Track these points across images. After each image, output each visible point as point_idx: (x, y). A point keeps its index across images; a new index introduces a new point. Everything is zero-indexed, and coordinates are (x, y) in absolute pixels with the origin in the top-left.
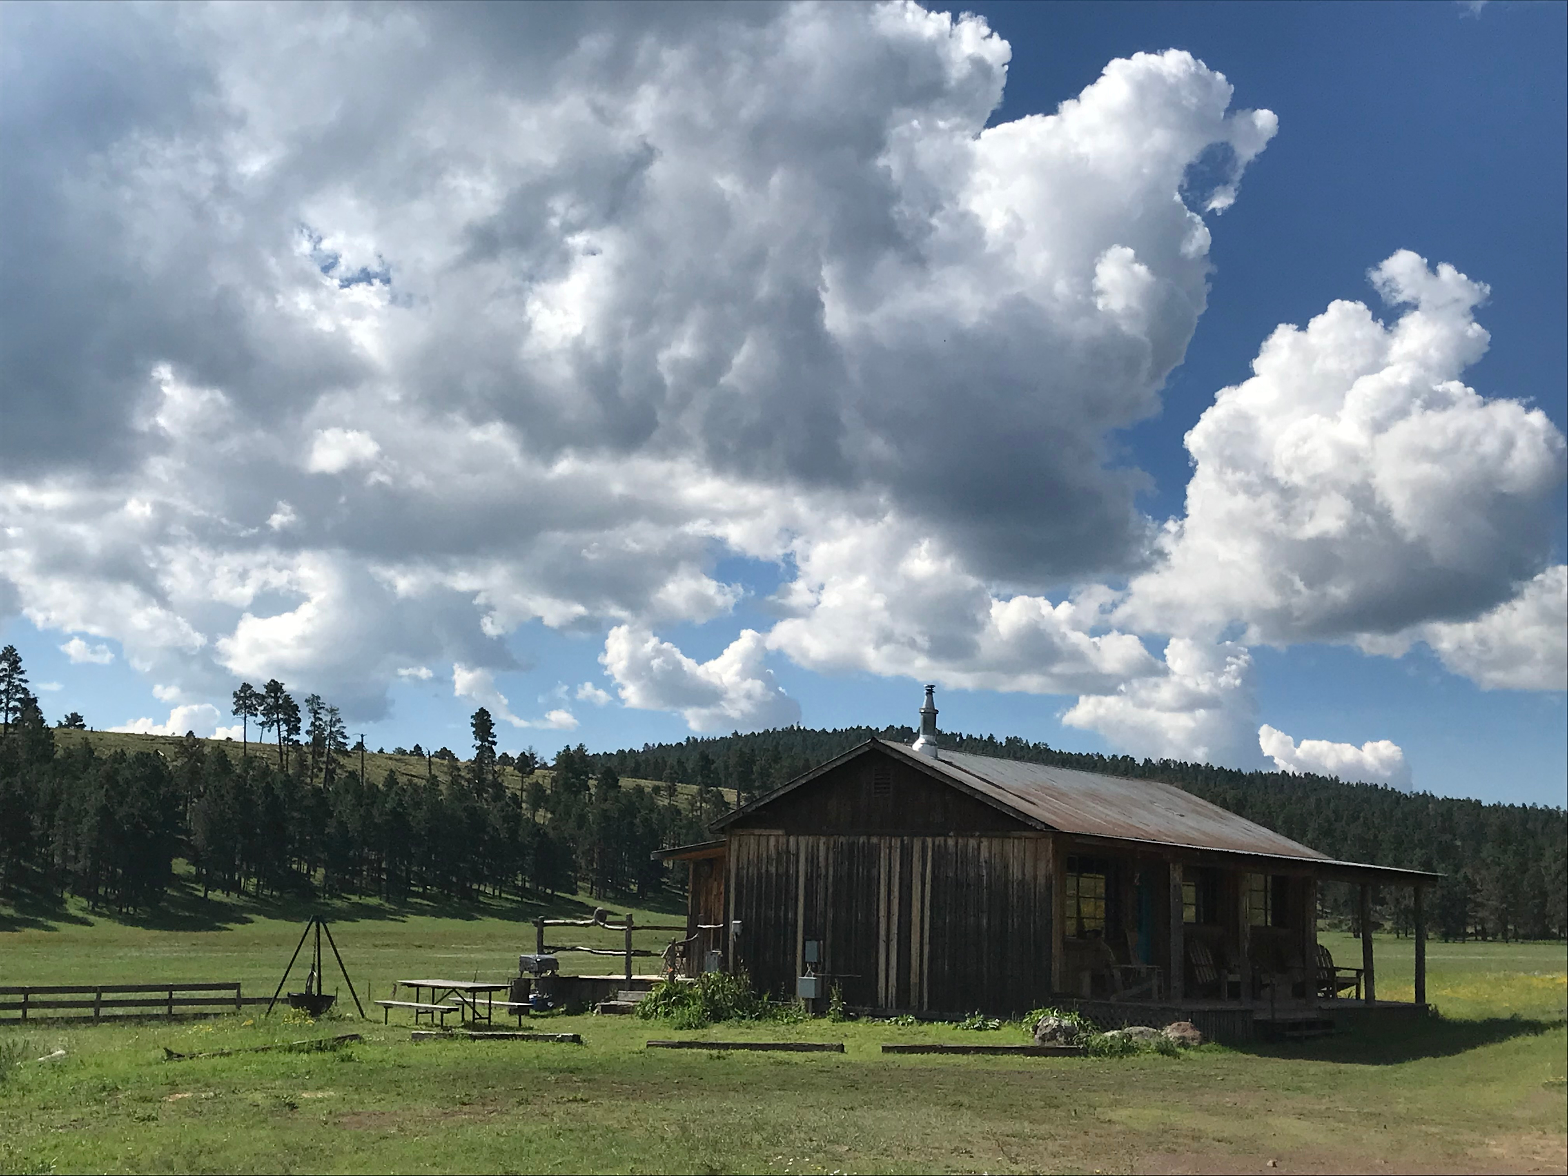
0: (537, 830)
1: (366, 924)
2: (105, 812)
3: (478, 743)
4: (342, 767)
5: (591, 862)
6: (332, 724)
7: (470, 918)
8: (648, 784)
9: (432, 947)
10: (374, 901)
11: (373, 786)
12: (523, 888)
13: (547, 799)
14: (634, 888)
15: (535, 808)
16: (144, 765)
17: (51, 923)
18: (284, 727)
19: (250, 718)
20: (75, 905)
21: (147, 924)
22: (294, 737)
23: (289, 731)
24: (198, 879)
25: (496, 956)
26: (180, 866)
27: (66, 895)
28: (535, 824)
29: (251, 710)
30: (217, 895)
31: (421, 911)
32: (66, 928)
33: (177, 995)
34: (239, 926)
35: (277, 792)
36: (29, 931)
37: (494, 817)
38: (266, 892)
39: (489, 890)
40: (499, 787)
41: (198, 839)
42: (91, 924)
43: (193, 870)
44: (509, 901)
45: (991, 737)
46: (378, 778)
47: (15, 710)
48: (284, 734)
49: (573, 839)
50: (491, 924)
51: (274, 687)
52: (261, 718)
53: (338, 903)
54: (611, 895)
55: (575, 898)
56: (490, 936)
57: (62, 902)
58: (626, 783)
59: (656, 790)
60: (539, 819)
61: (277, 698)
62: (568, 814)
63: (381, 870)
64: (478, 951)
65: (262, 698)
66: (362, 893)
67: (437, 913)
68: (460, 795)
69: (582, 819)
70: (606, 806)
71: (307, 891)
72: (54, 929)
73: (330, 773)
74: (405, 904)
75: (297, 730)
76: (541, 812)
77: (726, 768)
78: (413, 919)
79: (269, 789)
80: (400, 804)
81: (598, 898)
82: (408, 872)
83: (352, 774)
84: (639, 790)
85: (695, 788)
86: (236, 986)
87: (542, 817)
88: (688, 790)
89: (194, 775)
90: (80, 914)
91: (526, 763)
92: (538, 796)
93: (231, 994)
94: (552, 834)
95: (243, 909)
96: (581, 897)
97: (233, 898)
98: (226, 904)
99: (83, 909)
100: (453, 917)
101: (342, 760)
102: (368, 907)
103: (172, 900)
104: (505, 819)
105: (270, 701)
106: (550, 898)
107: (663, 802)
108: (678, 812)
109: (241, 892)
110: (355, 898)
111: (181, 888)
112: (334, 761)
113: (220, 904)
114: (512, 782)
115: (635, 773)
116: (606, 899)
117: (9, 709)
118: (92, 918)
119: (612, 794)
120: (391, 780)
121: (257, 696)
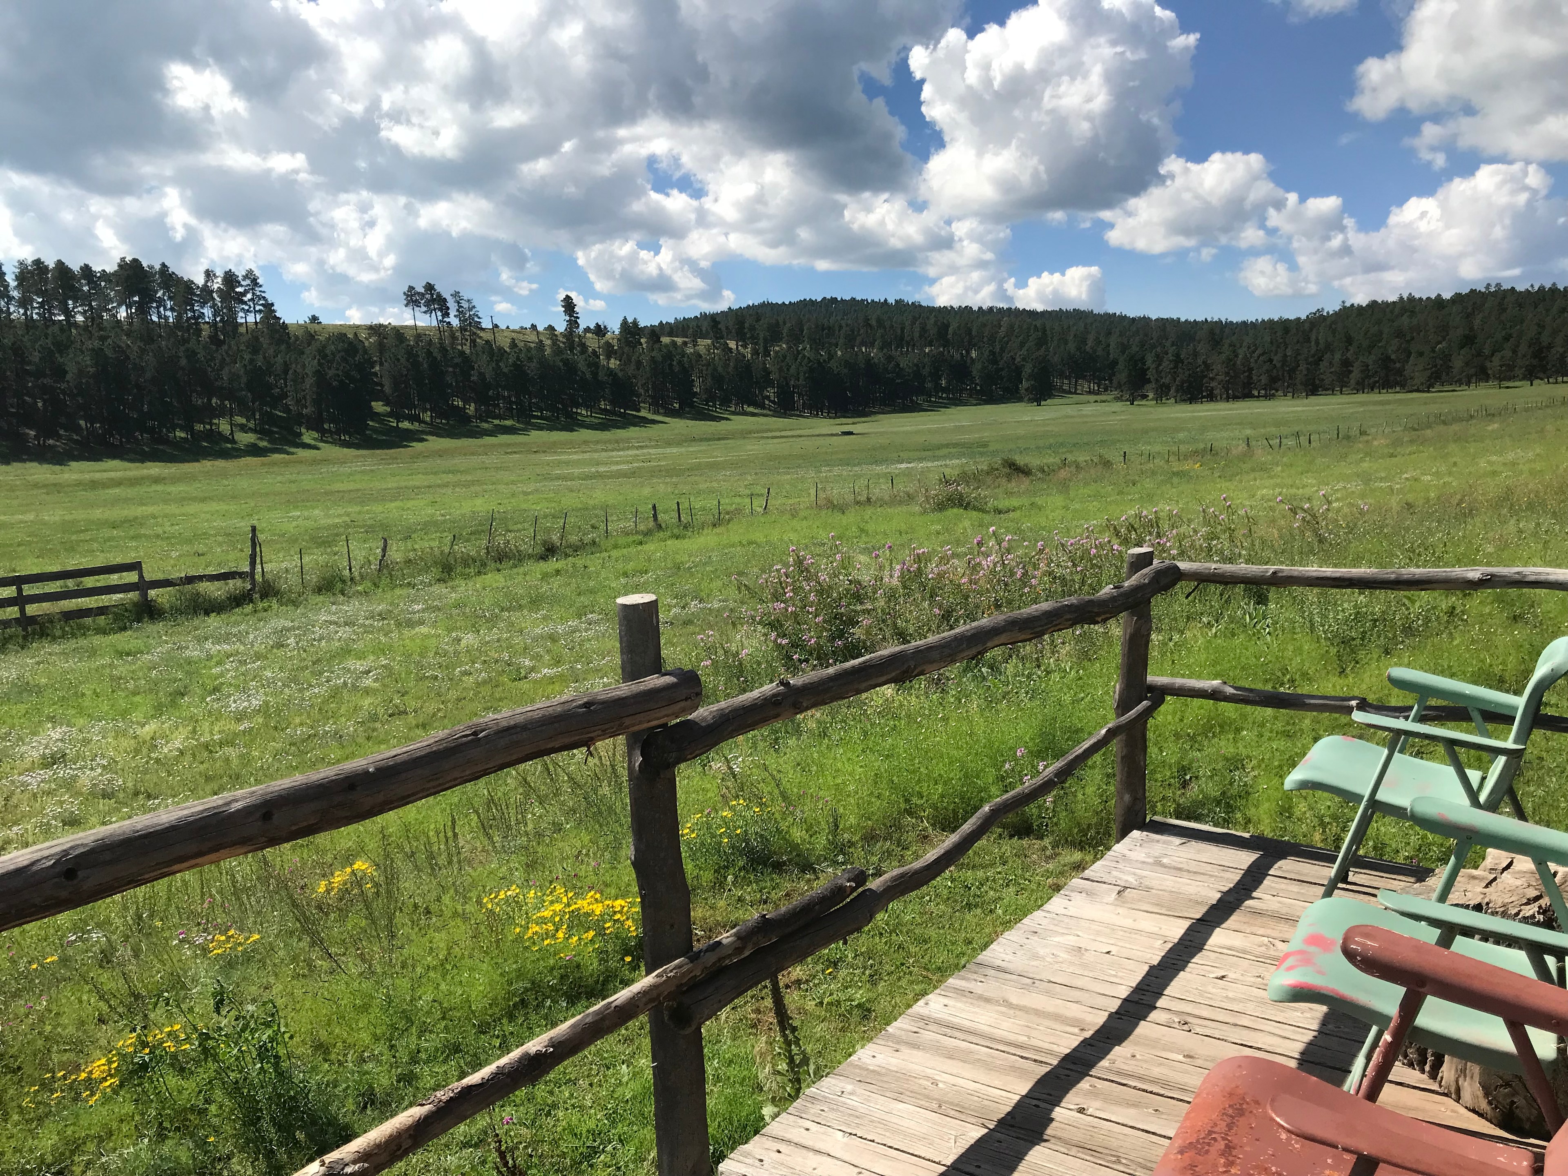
0: (611, 373)
1: (503, 438)
2: (319, 374)
3: (568, 318)
4: (481, 338)
5: (647, 391)
6: (470, 309)
7: (572, 430)
8: (679, 340)
9: (544, 452)
10: (508, 423)
11: (501, 349)
12: (605, 409)
13: (615, 352)
14: (677, 406)
15: (608, 358)
16: (343, 341)
17: (292, 450)
18: (439, 314)
19: (416, 309)
20: (308, 437)
21: (358, 447)
22: (447, 320)
23: (443, 316)
24: (390, 415)
25: (587, 456)
26: (379, 407)
27: (303, 430)
28: (608, 368)
29: (416, 303)
30: (405, 425)
31: (540, 428)
32: (302, 453)
33: (28, 590)
34: (420, 444)
35: (435, 354)
36: (277, 456)
37: (582, 366)
38: (438, 421)
39: (584, 412)
40: (584, 347)
41: (387, 389)
42: (318, 449)
43: (389, 409)
44: (597, 418)
45: (886, 300)
46: (505, 344)
47: (260, 311)
48: (440, 318)
49: (635, 378)
50: (585, 434)
51: (430, 287)
52: (424, 309)
53: (485, 425)
54: (661, 411)
55: (640, 414)
56: (585, 442)
57: (300, 434)
58: (665, 340)
59: (685, 343)
60: (612, 366)
61: (432, 295)
62: (630, 360)
63: (511, 403)
64: (576, 452)
65: (422, 295)
66: (500, 417)
67: (551, 429)
68: (557, 351)
69: (639, 364)
70: (654, 354)
71: (466, 419)
72: (293, 454)
73: (473, 342)
74: (529, 423)
75: (448, 315)
76: (612, 361)
77: (727, 328)
78: (534, 434)
79: (429, 353)
80: (518, 358)
81: (654, 413)
82: (530, 403)
83: (487, 342)
84: (674, 343)
85: (709, 341)
86: (135, 566)
87: (613, 363)
88: (704, 343)
89: (381, 347)
90: (313, 442)
91: (600, 331)
92: (609, 350)
93: (132, 577)
94: (620, 374)
95: (423, 432)
96: (643, 413)
97: (416, 426)
98: (411, 430)
99: (314, 439)
100: (561, 430)
101: (482, 334)
102: (505, 427)
103: (374, 429)
104: (589, 365)
105: (428, 296)
106: (621, 415)
107: (689, 350)
108: (701, 356)
109: (421, 422)
110: (496, 422)
111: (381, 422)
112: (475, 334)
113: (407, 430)
114: (592, 343)
115: (670, 334)
116: (658, 413)
117: (256, 312)
118: (321, 445)
119: (657, 346)
120: (513, 344)
121: (419, 293)
